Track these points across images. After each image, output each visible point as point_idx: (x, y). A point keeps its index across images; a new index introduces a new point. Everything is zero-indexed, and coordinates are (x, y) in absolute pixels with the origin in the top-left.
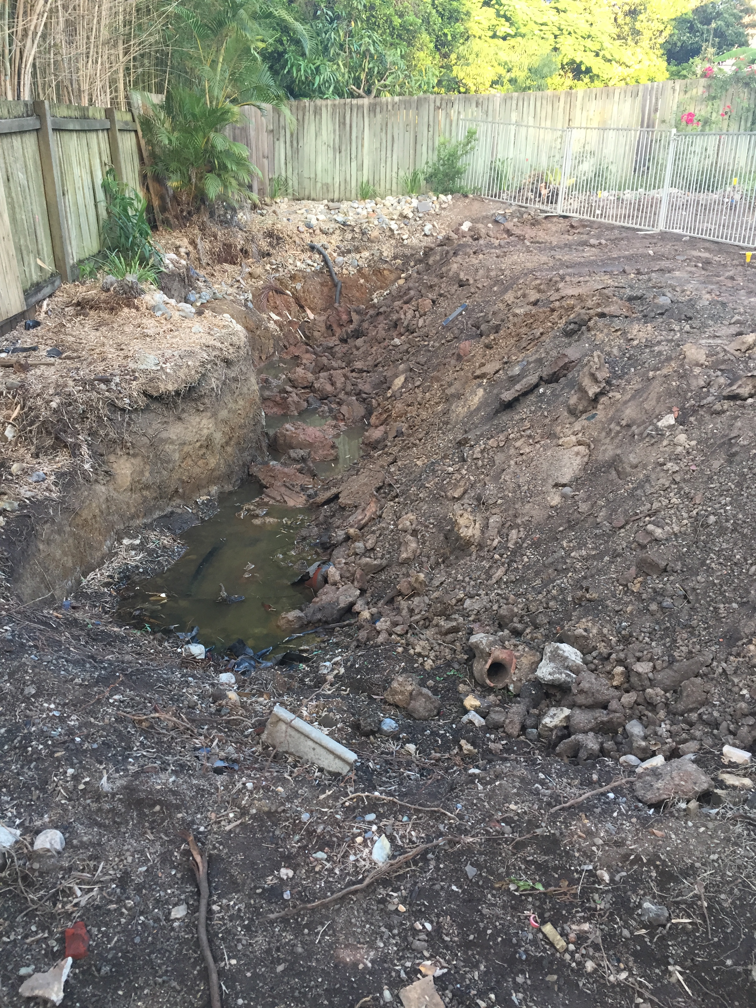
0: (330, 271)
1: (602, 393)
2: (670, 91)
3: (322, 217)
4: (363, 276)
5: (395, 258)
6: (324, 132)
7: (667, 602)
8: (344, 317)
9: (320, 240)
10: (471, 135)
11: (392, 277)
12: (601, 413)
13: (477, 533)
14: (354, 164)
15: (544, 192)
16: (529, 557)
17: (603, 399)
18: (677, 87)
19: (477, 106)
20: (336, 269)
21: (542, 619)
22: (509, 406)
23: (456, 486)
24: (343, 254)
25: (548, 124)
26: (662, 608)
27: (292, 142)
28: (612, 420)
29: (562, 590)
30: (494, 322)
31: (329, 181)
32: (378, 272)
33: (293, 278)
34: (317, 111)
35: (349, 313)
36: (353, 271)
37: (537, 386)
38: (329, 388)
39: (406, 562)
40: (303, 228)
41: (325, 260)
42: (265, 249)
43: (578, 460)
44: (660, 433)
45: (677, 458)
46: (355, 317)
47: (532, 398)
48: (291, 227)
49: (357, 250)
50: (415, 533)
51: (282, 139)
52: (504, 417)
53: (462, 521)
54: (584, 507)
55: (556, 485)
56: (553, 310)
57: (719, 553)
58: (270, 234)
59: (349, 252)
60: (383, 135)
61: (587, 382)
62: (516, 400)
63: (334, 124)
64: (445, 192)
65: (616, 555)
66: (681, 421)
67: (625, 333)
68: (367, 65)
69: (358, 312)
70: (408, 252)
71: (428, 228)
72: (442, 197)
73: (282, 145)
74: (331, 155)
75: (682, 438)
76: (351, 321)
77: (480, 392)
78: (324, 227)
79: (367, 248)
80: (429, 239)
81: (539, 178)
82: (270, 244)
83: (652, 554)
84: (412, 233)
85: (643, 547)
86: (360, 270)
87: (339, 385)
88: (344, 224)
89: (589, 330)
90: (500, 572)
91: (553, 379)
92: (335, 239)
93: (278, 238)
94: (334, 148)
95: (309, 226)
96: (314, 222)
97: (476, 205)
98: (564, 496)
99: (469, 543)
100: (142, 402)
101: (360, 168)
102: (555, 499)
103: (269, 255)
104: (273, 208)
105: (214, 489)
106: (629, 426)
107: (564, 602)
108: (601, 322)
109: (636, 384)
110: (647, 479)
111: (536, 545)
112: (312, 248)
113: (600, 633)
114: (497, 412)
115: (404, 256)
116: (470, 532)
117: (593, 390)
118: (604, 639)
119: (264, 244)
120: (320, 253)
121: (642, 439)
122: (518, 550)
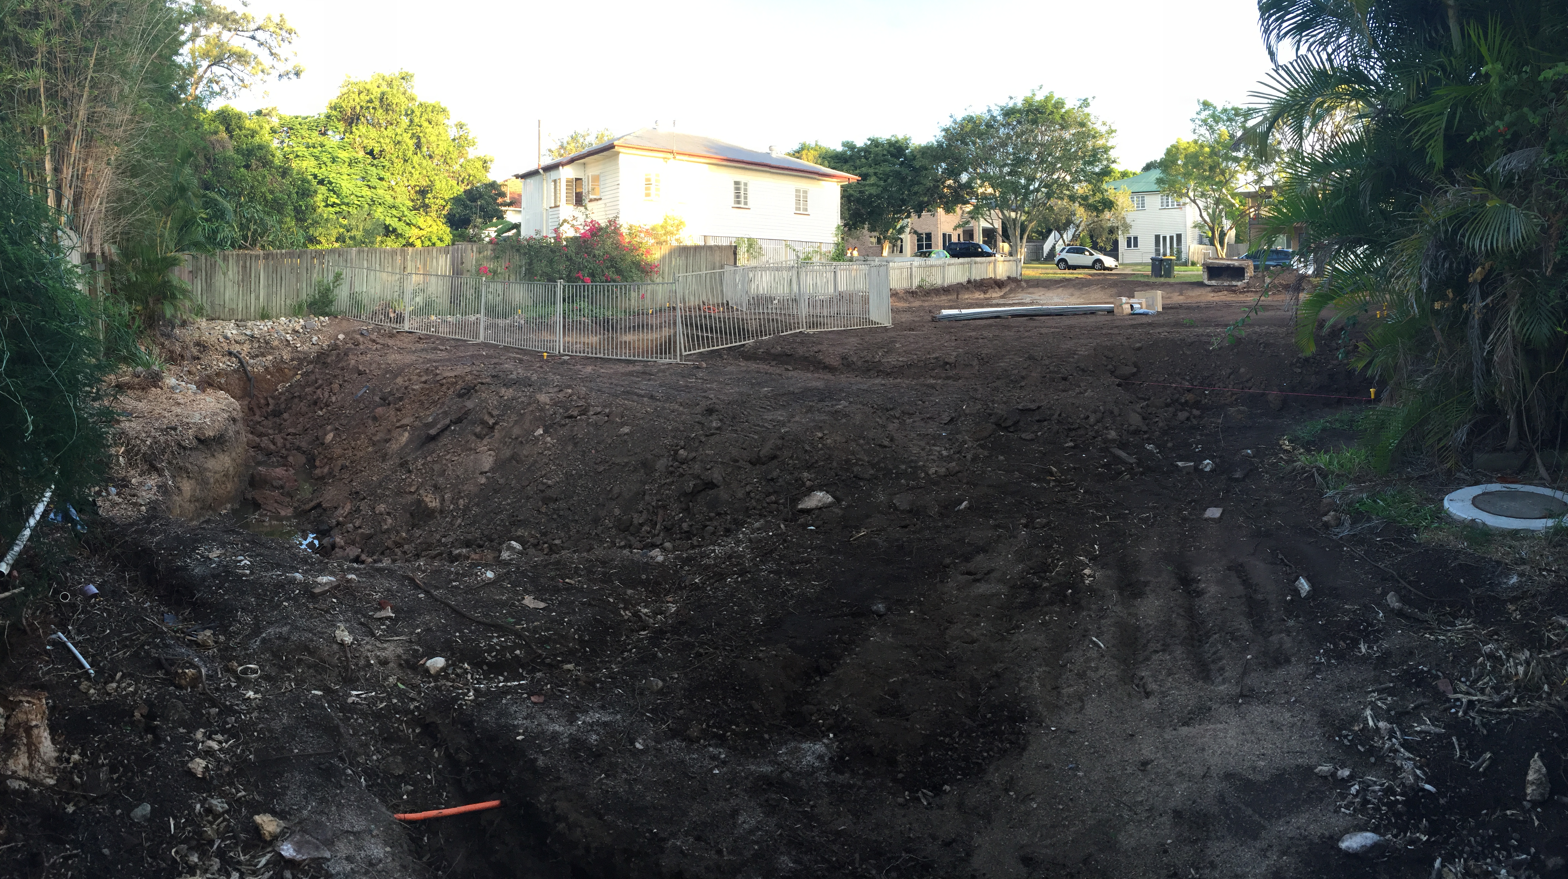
0: (245, 370)
1: (495, 424)
2: (470, 251)
3: (234, 332)
4: (269, 373)
5: (292, 360)
7: (561, 513)
8: (262, 401)
9: (236, 348)
10: (338, 276)
11: (291, 373)
12: (496, 433)
13: (438, 504)
14: (253, 296)
15: (392, 315)
16: (475, 510)
17: (497, 427)
18: (475, 250)
19: (339, 257)
20: (249, 368)
21: (495, 536)
22: (433, 438)
23: (410, 485)
24: (252, 357)
26: (560, 516)
27: (206, 280)
28: (505, 437)
29: (502, 520)
30: (398, 395)
31: (235, 307)
32: (280, 370)
33: (218, 374)
34: (226, 259)
35: (266, 399)
36: (262, 370)
37: (449, 426)
38: (272, 447)
39: (387, 531)
40: (221, 340)
41: (240, 362)
42: (196, 354)
43: (491, 459)
44: (537, 439)
45: (549, 449)
46: (271, 401)
47: (448, 433)
48: (213, 339)
49: (263, 355)
50: (389, 514)
51: (199, 278)
52: (432, 445)
53: (427, 500)
54: (501, 481)
55: (481, 473)
56: (442, 385)
57: (581, 487)
58: (198, 344)
59: (257, 356)
60: (275, 276)
61: (486, 418)
62: (438, 434)
63: (238, 267)
64: (324, 315)
65: (528, 498)
66: (545, 431)
67: (497, 393)
68: (253, 227)
69: (273, 398)
70: (301, 356)
71: (314, 339)
72: (322, 319)
73: (200, 282)
74: (236, 288)
75: (549, 439)
76: (268, 404)
77: (406, 434)
78: (237, 338)
79: (270, 354)
80: (316, 347)
81: (388, 305)
82: (199, 351)
83: (549, 493)
84: (303, 343)
85: (542, 491)
86: (266, 369)
87: (279, 445)
88: (252, 336)
89: (476, 391)
90: (459, 521)
91: (458, 421)
92: (246, 347)
93: (204, 347)
94: (238, 284)
95: (226, 338)
96: (229, 335)
97: (346, 323)
98: (487, 478)
99: (433, 511)
100: (195, 443)
101: (257, 298)
102: (483, 480)
103: (198, 358)
104: (196, 326)
105: (229, 506)
106: (516, 438)
107: (505, 526)
108: (483, 387)
109: (514, 417)
110: (536, 462)
111: (478, 505)
112: (230, 354)
113: (530, 533)
114: (423, 444)
115: (299, 358)
116: (434, 504)
117: (491, 422)
118: (533, 536)
119: (195, 351)
120: (236, 357)
121: (527, 442)
122: (467, 508)
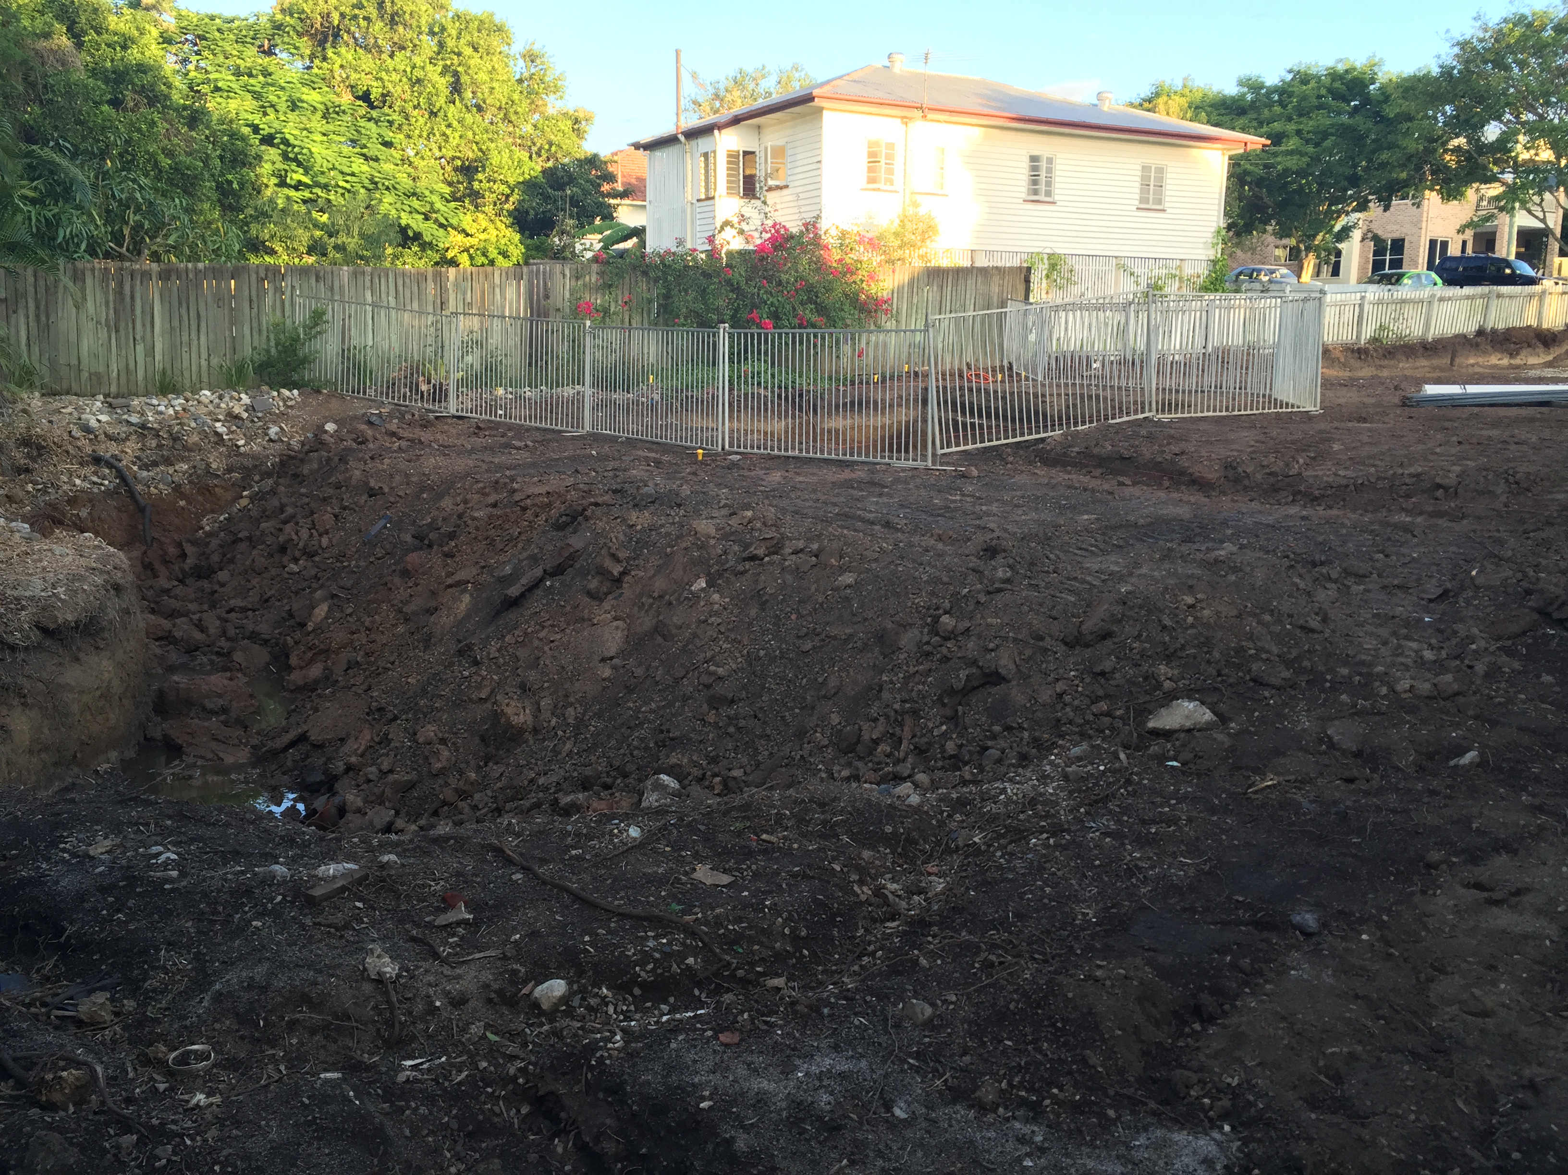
0: (130, 491)
1: (624, 573)
2: (559, 276)
3: (104, 418)
4: (183, 496)
5: (230, 470)
6: (90, 304)
7: (742, 723)
8: (172, 551)
9: (109, 449)
10: (318, 317)
11: (228, 496)
12: (627, 590)
13: (530, 720)
14: (140, 348)
15: (424, 387)
16: (595, 725)
17: (627, 578)
18: (567, 273)
19: (317, 281)
20: (139, 488)
21: (632, 767)
22: (514, 603)
23: (479, 687)
24: (146, 467)
25: (415, 306)
26: (739, 729)
27: (37, 316)
28: (641, 595)
29: (642, 740)
30: (445, 529)
31: (102, 369)
32: (205, 490)
33: (73, 501)
34: (78, 277)
35: (179, 545)
36: (166, 490)
37: (542, 580)
38: (198, 635)
39: (442, 772)
40: (77, 433)
41: (120, 474)
42: (22, 461)
43: (619, 635)
44: (696, 596)
45: (717, 614)
46: (189, 549)
47: (539, 592)
48: (58, 432)
49: (168, 462)
50: (443, 741)
51: (21, 313)
52: (512, 616)
53: (509, 711)
54: (639, 672)
55: (603, 660)
56: (524, 509)
57: (775, 677)
58: (25, 442)
59: (155, 464)
60: (184, 311)
61: (608, 563)
62: (523, 595)
63: (106, 294)
64: (291, 386)
65: (685, 699)
66: (711, 584)
67: (624, 520)
68: (133, 218)
69: (193, 543)
70: (249, 463)
71: (273, 430)
72: (286, 392)
73: (22, 320)
74: (102, 334)
75: (716, 597)
76: (184, 556)
77: (466, 598)
78: (111, 430)
79: (183, 459)
80: (277, 446)
81: (416, 369)
82: (29, 456)
83: (719, 689)
84: (249, 439)
85: (708, 686)
86: (177, 488)
87: (212, 631)
88: (143, 426)
89: (587, 519)
90: (568, 746)
91: (558, 571)
92: (131, 447)
93: (40, 447)
94: (107, 325)
95: (87, 429)
96: (93, 423)
97: (335, 404)
98: (615, 668)
99: (521, 731)
100: (35, 636)
101: (150, 352)
102: (607, 672)
103: (27, 470)
104: (20, 406)
106: (661, 597)
107: (647, 748)
108: (599, 511)
109: (655, 561)
110: (695, 635)
111: (599, 715)
112: (97, 460)
113: (690, 759)
114: (498, 614)
115: (244, 468)
116: (522, 719)
117: (616, 570)
118: (695, 764)
119: (19, 456)
120: (110, 466)
121: (680, 603)
122: (580, 723)
